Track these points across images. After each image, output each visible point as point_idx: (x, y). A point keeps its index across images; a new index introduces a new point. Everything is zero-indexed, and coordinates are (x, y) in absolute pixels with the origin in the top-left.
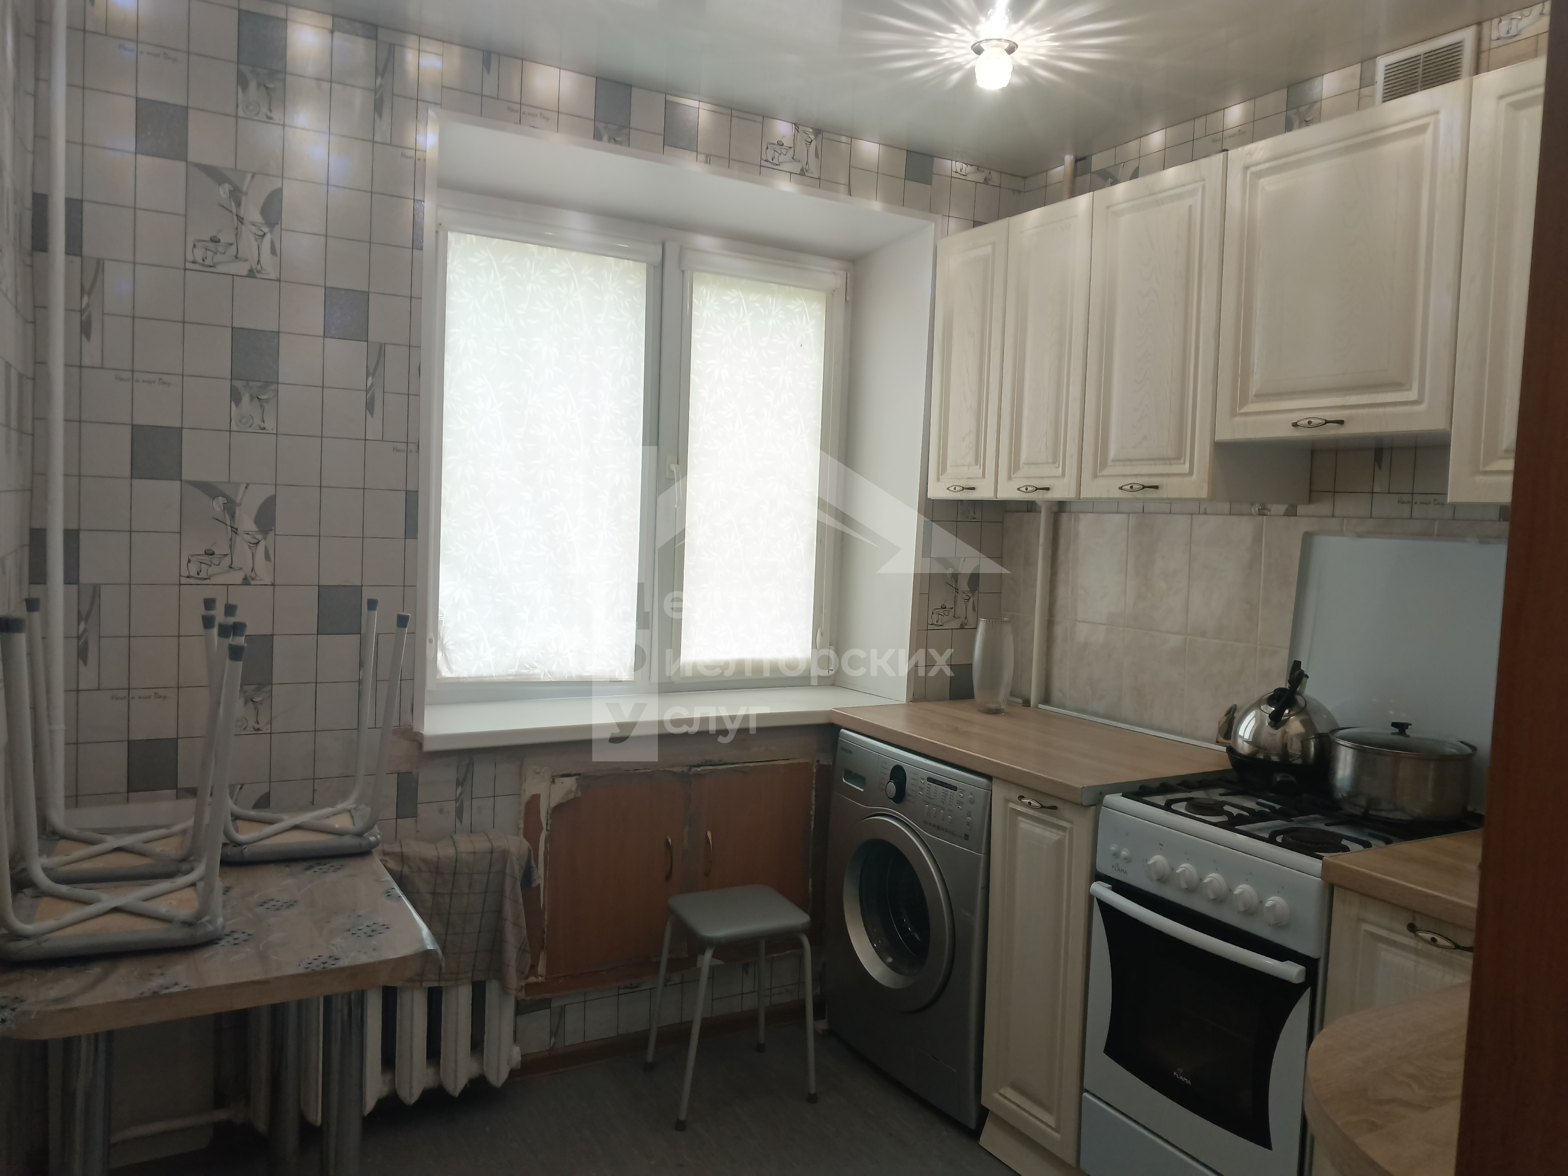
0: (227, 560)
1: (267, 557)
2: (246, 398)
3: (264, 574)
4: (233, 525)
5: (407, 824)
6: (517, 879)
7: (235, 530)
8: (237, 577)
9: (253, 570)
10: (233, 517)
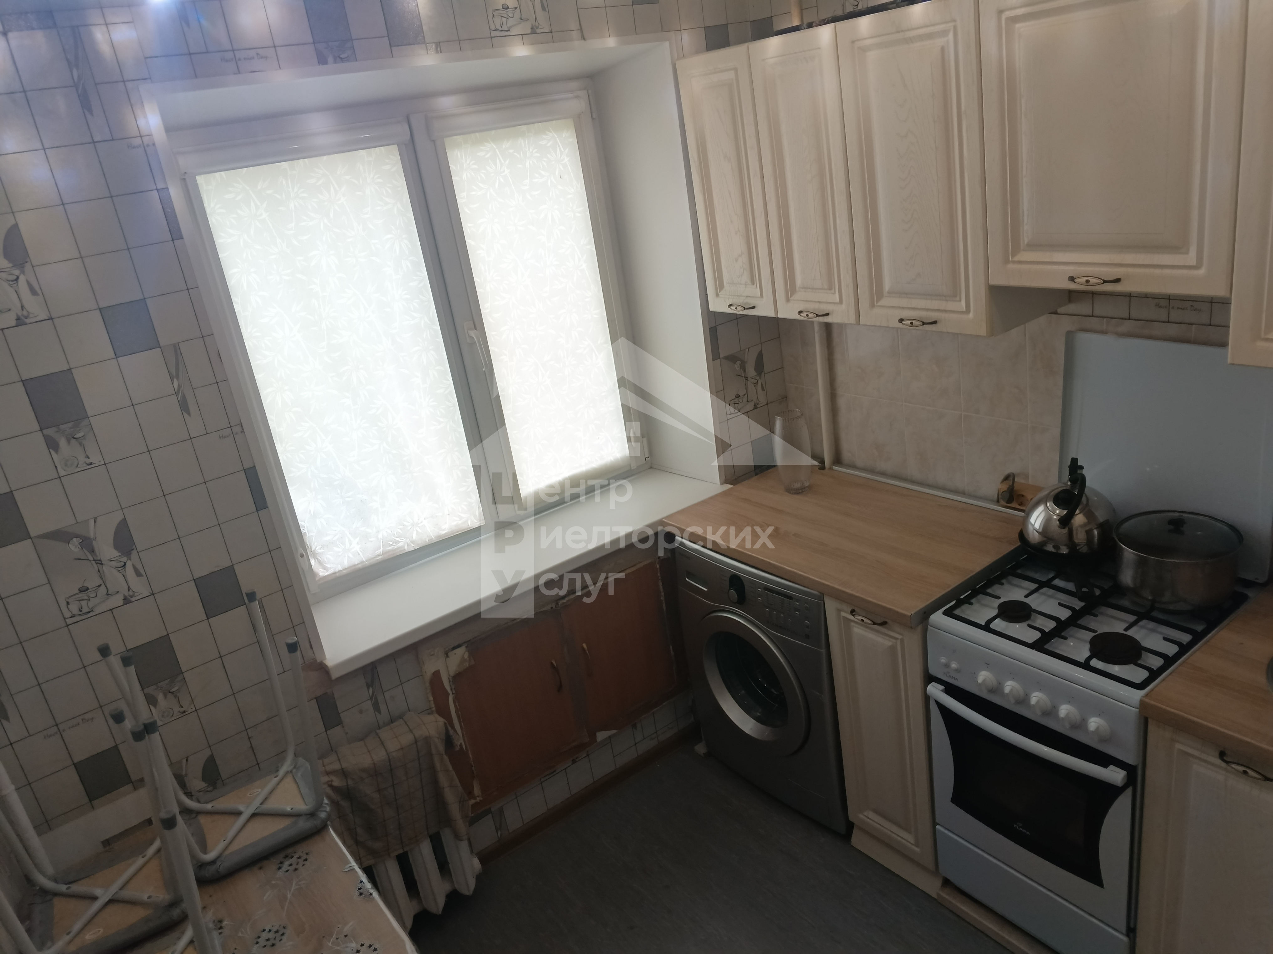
0: (103, 590)
1: (138, 574)
2: (63, 442)
3: (139, 587)
4: (95, 558)
5: (336, 732)
6: (443, 755)
7: (99, 562)
8: (117, 600)
9: (129, 589)
10: (92, 551)
